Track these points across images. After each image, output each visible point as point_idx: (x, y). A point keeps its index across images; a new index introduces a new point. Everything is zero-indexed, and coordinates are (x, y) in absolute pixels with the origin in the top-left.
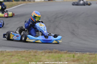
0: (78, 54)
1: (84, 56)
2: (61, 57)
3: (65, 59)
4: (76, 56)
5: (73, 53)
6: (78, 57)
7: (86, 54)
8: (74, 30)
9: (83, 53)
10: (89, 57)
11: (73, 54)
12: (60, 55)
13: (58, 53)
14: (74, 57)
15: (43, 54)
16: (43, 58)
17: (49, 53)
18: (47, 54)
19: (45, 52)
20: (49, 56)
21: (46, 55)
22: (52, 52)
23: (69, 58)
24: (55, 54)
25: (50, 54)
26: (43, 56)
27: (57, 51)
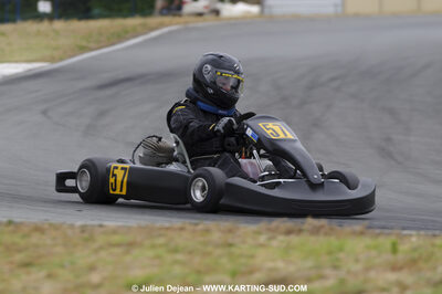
0: (414, 239)
2: (341, 249)
3: (357, 261)
4: (404, 247)
5: (388, 234)
6: (414, 249)
8: (389, 140)
9: (435, 236)
11: (392, 238)
12: (333, 241)
13: (326, 234)
14: (394, 250)
15: (262, 239)
16: (261, 254)
17: (289, 232)
18: (281, 238)
19: (269, 230)
20: (288, 249)
21: (274, 243)
22: (300, 231)
23: (374, 253)
24: (313, 238)
25: (294, 239)
26: (262, 246)
27: (322, 227)
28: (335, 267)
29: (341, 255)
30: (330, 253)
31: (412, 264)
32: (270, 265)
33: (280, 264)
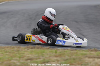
0: (60, 50)
1: (66, 52)
2: (44, 52)
3: (47, 55)
4: (58, 52)
6: (60, 52)
7: (68, 50)
9: (65, 49)
10: (70, 53)
11: (55, 50)
12: (42, 50)
13: (40, 49)
14: (56, 52)
15: (26, 50)
16: (26, 53)
17: (32, 48)
18: (30, 49)
19: (28, 48)
20: (32, 52)
21: (29, 51)
22: (34, 48)
23: (51, 53)
24: (37, 50)
25: (33, 50)
26: (26, 51)
27: (39, 47)
28: (43, 56)
29: (44, 53)
30: (41, 53)
31: (60, 56)
32: (28, 55)
33: (30, 55)
